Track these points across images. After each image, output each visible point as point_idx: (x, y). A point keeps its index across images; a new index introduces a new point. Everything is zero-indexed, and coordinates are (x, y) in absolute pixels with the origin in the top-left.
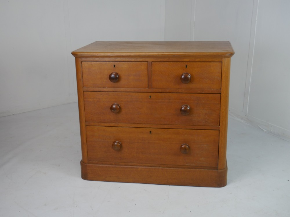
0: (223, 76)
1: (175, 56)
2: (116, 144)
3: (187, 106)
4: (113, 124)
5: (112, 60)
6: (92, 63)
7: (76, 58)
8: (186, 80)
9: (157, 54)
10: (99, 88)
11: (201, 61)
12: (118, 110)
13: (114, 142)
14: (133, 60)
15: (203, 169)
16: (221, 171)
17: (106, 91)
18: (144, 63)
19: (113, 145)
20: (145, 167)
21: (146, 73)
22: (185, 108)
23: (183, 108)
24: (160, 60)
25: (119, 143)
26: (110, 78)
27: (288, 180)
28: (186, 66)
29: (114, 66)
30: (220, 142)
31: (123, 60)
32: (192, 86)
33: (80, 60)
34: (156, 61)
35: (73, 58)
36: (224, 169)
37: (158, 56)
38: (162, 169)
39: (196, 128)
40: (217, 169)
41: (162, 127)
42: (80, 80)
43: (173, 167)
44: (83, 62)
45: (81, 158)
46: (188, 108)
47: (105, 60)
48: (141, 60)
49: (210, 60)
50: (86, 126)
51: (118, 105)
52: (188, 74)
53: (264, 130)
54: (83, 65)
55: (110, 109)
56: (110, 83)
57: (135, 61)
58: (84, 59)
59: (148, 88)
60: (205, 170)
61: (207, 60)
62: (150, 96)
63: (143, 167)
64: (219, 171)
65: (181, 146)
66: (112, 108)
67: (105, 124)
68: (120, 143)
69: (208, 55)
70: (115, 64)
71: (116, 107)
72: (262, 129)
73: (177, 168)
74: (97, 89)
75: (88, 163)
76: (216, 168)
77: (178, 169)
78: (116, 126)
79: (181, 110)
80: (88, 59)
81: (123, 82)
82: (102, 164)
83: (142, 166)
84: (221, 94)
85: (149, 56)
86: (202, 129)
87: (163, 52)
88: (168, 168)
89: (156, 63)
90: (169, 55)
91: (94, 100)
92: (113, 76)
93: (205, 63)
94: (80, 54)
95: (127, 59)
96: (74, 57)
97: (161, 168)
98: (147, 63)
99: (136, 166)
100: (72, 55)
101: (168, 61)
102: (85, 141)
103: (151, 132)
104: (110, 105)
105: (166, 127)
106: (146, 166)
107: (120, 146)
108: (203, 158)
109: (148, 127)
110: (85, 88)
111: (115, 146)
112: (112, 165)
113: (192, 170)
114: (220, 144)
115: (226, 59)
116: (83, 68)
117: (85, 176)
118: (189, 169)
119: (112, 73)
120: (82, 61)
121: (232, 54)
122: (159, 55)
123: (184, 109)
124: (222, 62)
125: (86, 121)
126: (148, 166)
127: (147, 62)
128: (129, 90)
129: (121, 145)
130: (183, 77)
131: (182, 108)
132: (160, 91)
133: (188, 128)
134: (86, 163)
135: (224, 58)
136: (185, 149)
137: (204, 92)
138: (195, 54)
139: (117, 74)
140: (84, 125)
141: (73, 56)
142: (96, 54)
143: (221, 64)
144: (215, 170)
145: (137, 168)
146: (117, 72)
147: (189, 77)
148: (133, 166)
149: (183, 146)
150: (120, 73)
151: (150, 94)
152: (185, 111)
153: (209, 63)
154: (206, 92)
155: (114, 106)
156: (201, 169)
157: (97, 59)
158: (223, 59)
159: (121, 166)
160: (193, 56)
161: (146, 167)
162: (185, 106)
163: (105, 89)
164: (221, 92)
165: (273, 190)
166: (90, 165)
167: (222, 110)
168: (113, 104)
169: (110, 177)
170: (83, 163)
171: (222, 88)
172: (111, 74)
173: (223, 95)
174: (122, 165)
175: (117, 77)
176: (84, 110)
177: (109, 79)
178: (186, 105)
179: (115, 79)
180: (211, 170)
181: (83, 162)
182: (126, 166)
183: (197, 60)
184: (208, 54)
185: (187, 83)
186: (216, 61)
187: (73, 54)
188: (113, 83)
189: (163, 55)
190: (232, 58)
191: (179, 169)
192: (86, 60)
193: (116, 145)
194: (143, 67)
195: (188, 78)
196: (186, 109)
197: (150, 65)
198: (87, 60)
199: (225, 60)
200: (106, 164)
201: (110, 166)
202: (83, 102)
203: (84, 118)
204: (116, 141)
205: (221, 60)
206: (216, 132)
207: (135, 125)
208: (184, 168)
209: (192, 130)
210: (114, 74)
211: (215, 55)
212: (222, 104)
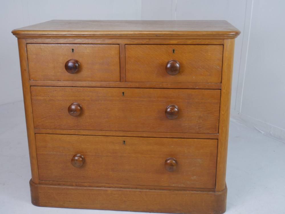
0: (225, 64)
1: (158, 36)
2: (76, 158)
3: (174, 107)
4: (72, 132)
5: (69, 42)
6: (41, 46)
7: (19, 39)
8: (173, 70)
9: (132, 33)
10: (52, 82)
11: (195, 43)
12: (80, 112)
13: (75, 156)
14: (99, 42)
15: (195, 191)
16: (220, 193)
17: (61, 85)
18: (114, 45)
19: (73, 160)
20: (116, 189)
21: (117, 60)
22: (172, 109)
23: (169, 110)
24: (136, 42)
25: (80, 157)
26: (67, 67)
28: (174, 50)
29: (73, 50)
30: (219, 155)
31: (84, 42)
32: (181, 78)
33: (24, 41)
34: (131, 43)
35: (15, 39)
36: (223, 190)
37: (134, 36)
38: (140, 191)
39: (186, 137)
40: (214, 191)
41: (140, 135)
42: (25, 70)
43: (155, 189)
44: (28, 45)
45: (30, 177)
46: (176, 110)
47: (59, 42)
48: (110, 41)
49: (207, 42)
50: (35, 134)
51: (79, 105)
52: (175, 61)
53: (261, 131)
54: (28, 50)
55: (67, 111)
56: (67, 74)
57: (102, 43)
58: (29, 41)
59: (120, 81)
60: (198, 192)
61: (203, 42)
62: (123, 93)
63: (113, 189)
64: (217, 193)
65: (166, 161)
66: (70, 110)
67: (62, 132)
68: (83, 157)
69: (204, 35)
70: (74, 48)
71: (76, 107)
72: (260, 131)
73: (160, 189)
74: (50, 83)
75: (40, 184)
76: (213, 190)
77: (161, 191)
78: (76, 133)
79: (166, 112)
80: (35, 40)
81: (85, 73)
82: (59, 185)
84: (221, 89)
85: (121, 37)
86: (194, 137)
87: (141, 31)
88: (148, 190)
89: (132, 46)
90: (150, 34)
91: (46, 98)
92: (70, 64)
93: (200, 46)
94: (23, 33)
95: (90, 41)
96: (16, 37)
97: (138, 190)
98: (118, 46)
99: (105, 187)
100: (12, 34)
101: (147, 43)
102: (34, 155)
103: (124, 141)
104: (68, 105)
105: (145, 135)
106: (118, 187)
107: (82, 161)
108: (195, 177)
109: (121, 135)
110: (32, 82)
111: (76, 162)
112: (72, 186)
113: (180, 192)
114: (218, 158)
115: (230, 40)
116: (29, 53)
117: (36, 201)
118: (176, 192)
119: (70, 60)
120: (27, 44)
121: (237, 33)
122: (135, 34)
123: (170, 110)
124: (223, 45)
125: (35, 128)
126: (121, 187)
127: (119, 44)
128: (94, 84)
129: (84, 160)
130: (169, 66)
131: (167, 109)
132: (137, 85)
133: (176, 137)
134: (36, 184)
135: (227, 39)
136: (171, 165)
137: (197, 87)
138: (186, 33)
139: (77, 62)
140: (32, 133)
141: (14, 36)
142: (46, 33)
143: (222, 47)
144: (211, 192)
145: (107, 190)
146: (77, 59)
147: (178, 65)
148: (100, 187)
149: (168, 162)
150: (80, 60)
151: (123, 90)
152: (172, 113)
153: (205, 46)
154: (201, 87)
155: (73, 107)
156: (192, 191)
157: (48, 41)
158: (225, 40)
159: (85, 188)
160: (183, 35)
161: (119, 189)
162: (171, 106)
163: (60, 83)
164: (221, 86)
166: (42, 186)
167: (222, 112)
168: (72, 104)
169: (70, 201)
170: (32, 183)
171: (223, 81)
172: (68, 62)
173: (224, 91)
174: (86, 186)
175: (76, 66)
176: (32, 111)
177: (65, 69)
178: (172, 104)
179: (74, 69)
180: (206, 193)
181: (34, 183)
182: (91, 188)
183: (189, 42)
184: (205, 33)
185: (175, 75)
186: (215, 43)
187: (15, 33)
188: (72, 74)
189: (140, 34)
190: (237, 40)
191: (163, 191)
192: (32, 42)
193: (77, 160)
194: (113, 51)
195: (176, 67)
196: (173, 111)
197: (122, 50)
198: (34, 42)
199: (227, 42)
200: (64, 185)
201: (70, 187)
202: (30, 101)
203: (33, 123)
204: (77, 154)
205: (222, 42)
206: (213, 142)
207: (103, 133)
208: (170, 190)
209: (180, 139)
210: (72, 62)
211: (214, 35)
212: (222, 104)
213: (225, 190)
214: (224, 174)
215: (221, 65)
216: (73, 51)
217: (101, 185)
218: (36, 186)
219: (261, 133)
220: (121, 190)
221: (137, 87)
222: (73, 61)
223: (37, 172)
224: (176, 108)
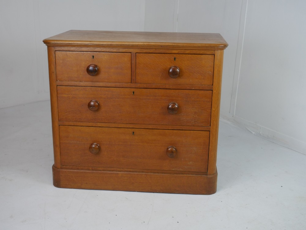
0: (216, 70)
1: (162, 47)
2: (93, 146)
3: (174, 104)
4: (90, 124)
5: (90, 50)
6: (67, 53)
7: (48, 47)
8: (174, 74)
9: (142, 43)
10: (75, 82)
11: (192, 53)
12: (97, 108)
13: (92, 144)
14: (115, 50)
15: (191, 174)
16: (211, 176)
17: (83, 85)
18: (127, 54)
19: (91, 147)
20: (126, 173)
21: (129, 65)
22: (173, 106)
23: (170, 106)
24: (145, 51)
25: (97, 145)
26: (88, 71)
27: (282, 186)
28: (175, 58)
29: (93, 56)
30: (211, 144)
31: (103, 51)
32: (181, 81)
33: (53, 49)
34: (141, 52)
35: (45, 47)
37: (143, 47)
38: (146, 174)
39: (184, 129)
40: (207, 175)
41: (146, 128)
42: (53, 72)
43: (158, 173)
44: (56, 52)
45: (53, 163)
46: (177, 106)
47: (82, 50)
48: (124, 50)
49: (202, 52)
50: (59, 125)
51: (97, 102)
52: (176, 67)
53: (252, 132)
54: (56, 56)
55: (87, 106)
56: (88, 76)
57: (117, 52)
58: (57, 48)
59: (131, 83)
60: (193, 175)
61: (198, 52)
62: (133, 92)
63: (123, 173)
64: (209, 176)
65: (168, 149)
66: (89, 105)
67: (82, 124)
68: (99, 145)
69: (199, 47)
70: (94, 55)
71: (95, 103)
72: (251, 131)
73: (162, 173)
74: (73, 83)
75: (61, 168)
76: (206, 173)
77: (163, 174)
78: (94, 126)
79: (168, 108)
80: (63, 48)
81: (102, 75)
82: (78, 169)
83: (123, 171)
84: (212, 90)
85: (133, 47)
86: (190, 129)
87: (149, 42)
88: (152, 174)
89: (141, 54)
90: (156, 45)
91: (69, 96)
92: (91, 68)
93: (196, 55)
94: (53, 42)
95: (108, 50)
96: (46, 45)
97: (144, 173)
99: (116, 171)
100: (43, 43)
101: (154, 52)
102: (58, 143)
103: (133, 132)
104: (88, 102)
105: (150, 127)
107: (98, 148)
108: (191, 162)
109: (131, 127)
110: (59, 82)
111: (93, 149)
112: (89, 170)
113: (179, 175)
114: (210, 147)
115: (219, 51)
116: (56, 59)
117: (58, 183)
118: (176, 175)
119: (91, 65)
120: (55, 51)
121: (225, 46)
122: (144, 45)
123: (172, 107)
124: (214, 55)
125: (59, 120)
126: (130, 171)
127: (131, 53)
128: (109, 85)
129: (99, 148)
130: (171, 70)
131: (169, 106)
132: (145, 86)
133: (176, 129)
134: (58, 168)
135: (217, 50)
136: (172, 152)
137: (193, 88)
138: (185, 45)
139: (96, 66)
140: (57, 125)
141: (45, 44)
142: (72, 43)
143: (214, 57)
144: (204, 176)
145: (118, 173)
146: (96, 64)
147: (178, 70)
148: (112, 171)
149: (169, 149)
150: (99, 65)
151: (133, 90)
152: (173, 109)
153: (200, 55)
154: (197, 88)
155: (92, 103)
156: (189, 174)
157: (72, 49)
158: (216, 51)
159: (99, 172)
160: (183, 47)
162: (172, 103)
163: (82, 84)
164: (212, 88)
165: (267, 197)
166: (64, 170)
167: (213, 109)
168: (91, 101)
169: (87, 183)
170: (55, 168)
171: (214, 84)
172: (89, 66)
173: (214, 91)
174: (100, 170)
175: (96, 69)
176: (57, 107)
177: (86, 72)
178: (173, 102)
179: (94, 72)
180: (200, 176)
181: (56, 167)
182: (105, 172)
183: (187, 52)
184: (200, 45)
185: (176, 78)
186: (208, 53)
187: (45, 42)
188: (92, 76)
189: (148, 45)
190: (226, 51)
191: (165, 174)
192: (60, 50)
193: (94, 148)
194: (126, 58)
195: (177, 72)
196: (173, 107)
197: (134, 57)
198: (62, 50)
199: (218, 53)
200: (82, 169)
202: (56, 98)
203: (58, 117)
204: (94, 143)
205: (214, 53)
206: (206, 134)
207: (116, 125)
208: (170, 173)
209: (179, 131)
210: (92, 67)
211: (207, 47)
212: (213, 102)
213: (215, 174)
214: (215, 160)
215: (213, 71)
216: (93, 58)
217: (113, 169)
218: (58, 170)
219: (252, 133)
220: (130, 174)
221: (145, 87)
222: (93, 65)
223: (60, 158)
224: (177, 105)
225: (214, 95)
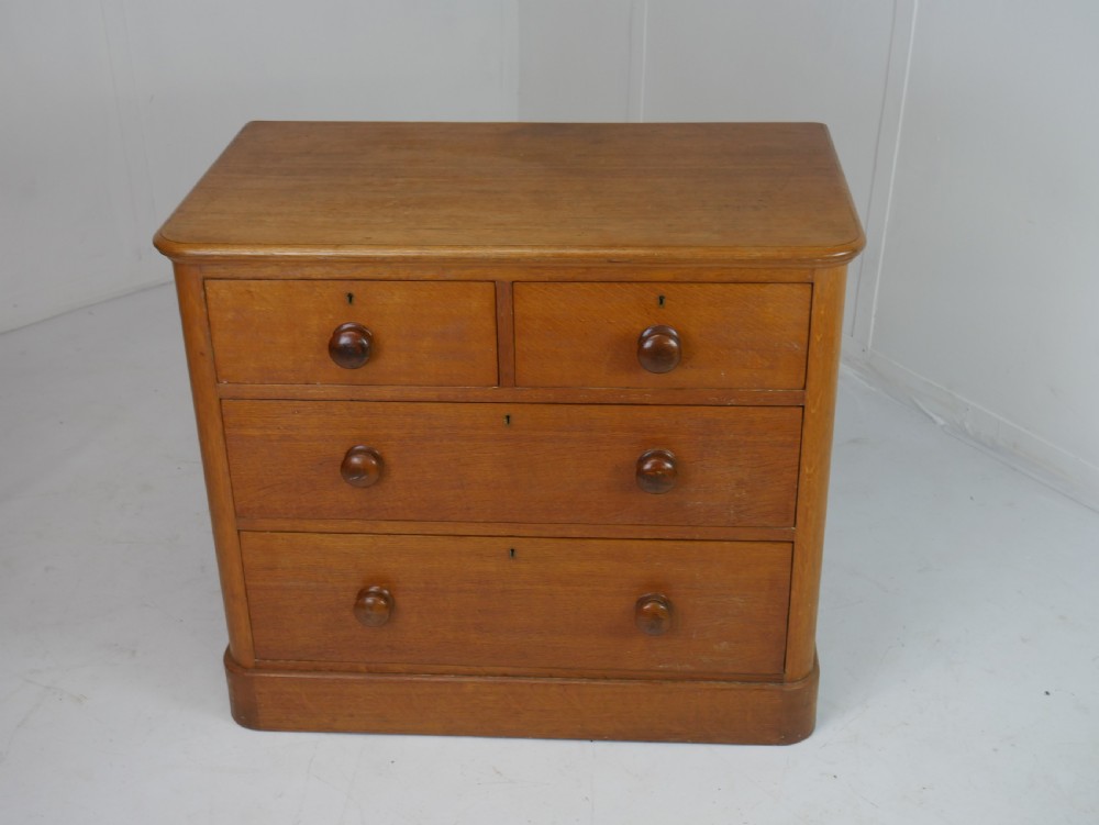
0: (817, 337)
2: (369, 600)
3: (661, 457)
4: (353, 525)
5: (337, 275)
6: (249, 286)
7: (177, 265)
10: (287, 386)
11: (725, 278)
12: (375, 475)
13: (364, 593)
14: (432, 275)
15: (726, 681)
16: (796, 687)
17: (316, 397)
18: (478, 285)
19: (360, 607)
20: (490, 679)
21: (489, 325)
22: (657, 467)
23: (647, 467)
24: (547, 275)
25: (380, 594)
26: (335, 350)
27: (1047, 693)
28: (661, 300)
29: (350, 296)
30: (796, 585)
31: (385, 276)
32: (681, 376)
33: (196, 272)
34: (532, 277)
35: (165, 266)
36: (807, 676)
37: (539, 262)
38: (563, 685)
39: (697, 537)
40: (781, 681)
41: (559, 533)
42: (202, 354)
43: (606, 678)
44: (207, 282)
45: (223, 641)
46: (670, 466)
47: (306, 276)
48: (467, 274)
49: (763, 275)
50: (239, 531)
51: (371, 453)
53: (935, 417)
54: (210, 295)
55: (339, 472)
57: (441, 278)
58: (213, 271)
59: (499, 384)
60: (733, 685)
61: (751, 275)
62: (508, 417)
63: (482, 680)
64: (789, 688)
66: (346, 468)
67: (321, 526)
68: (386, 592)
69: (753, 261)
70: (353, 291)
71: (365, 460)
73: (621, 678)
74: (277, 389)
75: (258, 668)
76: (778, 678)
77: (624, 683)
78: (367, 530)
79: (640, 472)
80: (231, 270)
81: (389, 362)
82: (317, 670)
83: (480, 676)
84: (803, 407)
86: (722, 538)
87: (564, 247)
88: (584, 682)
89: (533, 286)
90: (588, 256)
91: (269, 432)
92: (344, 341)
93: (741, 286)
95: (404, 272)
97: (556, 681)
98: (491, 285)
99: (456, 674)
101: (581, 278)
102: (239, 589)
103: (513, 551)
104: (341, 455)
105: (575, 533)
106: (494, 675)
107: (387, 607)
108: (724, 644)
109: (503, 533)
110: (226, 388)
111: (369, 612)
112: (357, 672)
113: (680, 685)
114: (793, 593)
116: (212, 305)
117: (248, 713)
118: (670, 684)
120: (205, 279)
122: (544, 256)
123: (652, 469)
124: (812, 284)
125: (237, 515)
126: (505, 675)
127: (493, 282)
128: (416, 393)
129: (391, 601)
130: (648, 345)
131: (641, 463)
132: (551, 396)
133: (668, 537)
134: (246, 668)
135: (823, 268)
136: (655, 615)
137: (733, 401)
139: (360, 331)
140: (230, 528)
143: (809, 290)
144: (772, 686)
145: (461, 683)
146: (363, 322)
147: (673, 343)
148: (442, 674)
149: (646, 607)
150: (373, 325)
151: (505, 410)
153: (757, 285)
154: (745, 402)
155: (356, 461)
156: (717, 680)
157: (269, 271)
158: (818, 273)
159: (395, 678)
160: (691, 260)
161: (498, 680)
162: (654, 456)
163: (313, 391)
164: (803, 399)
165: (995, 750)
166: (266, 675)
167: (806, 470)
169: (352, 716)
170: (232, 662)
171: (811, 385)
172: (337, 333)
173: (811, 411)
174: (398, 673)
175: (362, 345)
176: (226, 470)
177: (326, 353)
178: (657, 449)
179: (354, 352)
180: (757, 685)
181: (238, 665)
182: (415, 679)
183: (709, 277)
186: (788, 279)
189: (560, 256)
191: (631, 683)
192: (223, 275)
193: (371, 607)
194: (478, 303)
195: (669, 349)
196: (659, 471)
197: (504, 295)
198: (229, 275)
199: (824, 277)
200: (331, 671)
201: (351, 677)
202: (221, 442)
203: (231, 503)
204: (371, 587)
205: (810, 277)
206: (780, 551)
207: (449, 528)
208: (650, 679)
209: (682, 543)
210: (350, 336)
211: (784, 260)
212: (805, 447)
213: (812, 675)
214: (811, 632)
215: (805, 339)
216: (350, 300)
217: (444, 668)
218: (246, 674)
220: (504, 683)
221: (551, 401)
222: (351, 333)
223: (250, 638)
224: (670, 462)
225: (809, 421)
